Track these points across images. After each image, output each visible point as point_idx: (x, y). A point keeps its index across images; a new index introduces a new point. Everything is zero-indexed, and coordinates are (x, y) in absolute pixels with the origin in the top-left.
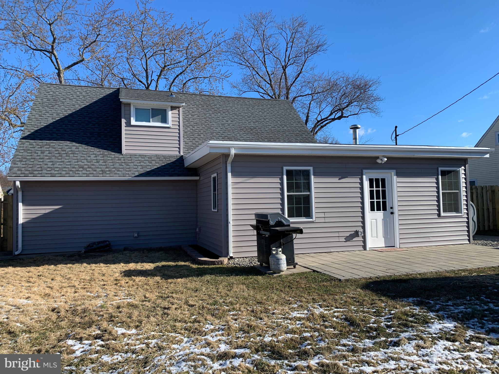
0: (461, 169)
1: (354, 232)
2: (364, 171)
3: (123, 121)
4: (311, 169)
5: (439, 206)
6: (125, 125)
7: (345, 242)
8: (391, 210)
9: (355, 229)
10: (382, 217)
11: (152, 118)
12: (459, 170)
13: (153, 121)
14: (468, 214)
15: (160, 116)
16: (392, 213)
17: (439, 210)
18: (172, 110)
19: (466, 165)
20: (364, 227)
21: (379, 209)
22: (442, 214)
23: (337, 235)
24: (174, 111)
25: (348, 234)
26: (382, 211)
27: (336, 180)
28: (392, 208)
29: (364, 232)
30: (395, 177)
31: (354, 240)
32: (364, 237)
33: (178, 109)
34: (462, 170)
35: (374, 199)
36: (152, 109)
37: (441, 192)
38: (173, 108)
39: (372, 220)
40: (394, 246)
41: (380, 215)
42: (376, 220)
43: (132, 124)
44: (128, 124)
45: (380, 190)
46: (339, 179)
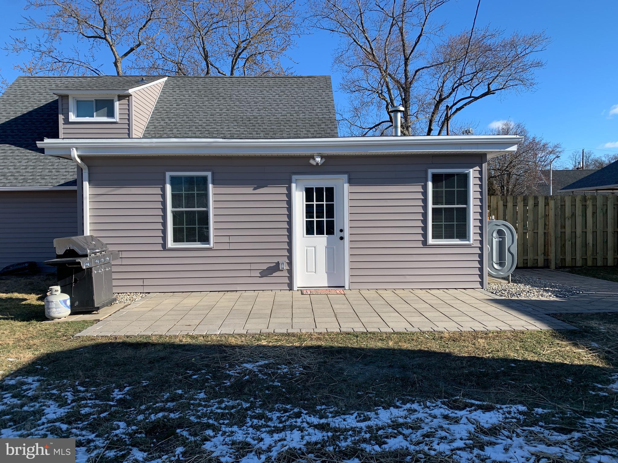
0: (471, 170)
1: (275, 264)
2: (294, 177)
3: (61, 117)
4: (209, 174)
5: (425, 229)
6: (63, 122)
7: (259, 277)
8: (341, 234)
9: (275, 260)
10: (325, 244)
11: (96, 111)
12: (469, 173)
13: (97, 116)
14: (481, 242)
15: (106, 109)
16: (342, 238)
17: (425, 235)
18: (119, 100)
19: (484, 165)
20: (290, 258)
21: (320, 232)
22: (431, 241)
23: (248, 267)
24: (123, 101)
25: (265, 267)
26: (325, 235)
27: (250, 190)
28: (341, 231)
29: (290, 264)
30: (346, 186)
31: (274, 274)
32: (290, 271)
33: (128, 98)
34: (473, 173)
35: (313, 218)
36: (96, 100)
37: (430, 206)
38: (120, 98)
39: (308, 248)
40: (344, 287)
41: (321, 240)
42: (315, 247)
43: (70, 121)
44: (67, 121)
45: (323, 204)
46: (254, 189)
